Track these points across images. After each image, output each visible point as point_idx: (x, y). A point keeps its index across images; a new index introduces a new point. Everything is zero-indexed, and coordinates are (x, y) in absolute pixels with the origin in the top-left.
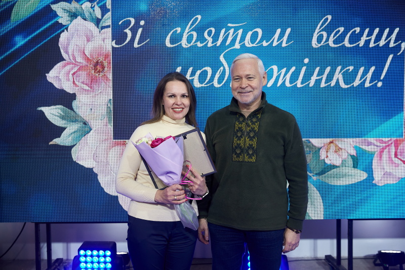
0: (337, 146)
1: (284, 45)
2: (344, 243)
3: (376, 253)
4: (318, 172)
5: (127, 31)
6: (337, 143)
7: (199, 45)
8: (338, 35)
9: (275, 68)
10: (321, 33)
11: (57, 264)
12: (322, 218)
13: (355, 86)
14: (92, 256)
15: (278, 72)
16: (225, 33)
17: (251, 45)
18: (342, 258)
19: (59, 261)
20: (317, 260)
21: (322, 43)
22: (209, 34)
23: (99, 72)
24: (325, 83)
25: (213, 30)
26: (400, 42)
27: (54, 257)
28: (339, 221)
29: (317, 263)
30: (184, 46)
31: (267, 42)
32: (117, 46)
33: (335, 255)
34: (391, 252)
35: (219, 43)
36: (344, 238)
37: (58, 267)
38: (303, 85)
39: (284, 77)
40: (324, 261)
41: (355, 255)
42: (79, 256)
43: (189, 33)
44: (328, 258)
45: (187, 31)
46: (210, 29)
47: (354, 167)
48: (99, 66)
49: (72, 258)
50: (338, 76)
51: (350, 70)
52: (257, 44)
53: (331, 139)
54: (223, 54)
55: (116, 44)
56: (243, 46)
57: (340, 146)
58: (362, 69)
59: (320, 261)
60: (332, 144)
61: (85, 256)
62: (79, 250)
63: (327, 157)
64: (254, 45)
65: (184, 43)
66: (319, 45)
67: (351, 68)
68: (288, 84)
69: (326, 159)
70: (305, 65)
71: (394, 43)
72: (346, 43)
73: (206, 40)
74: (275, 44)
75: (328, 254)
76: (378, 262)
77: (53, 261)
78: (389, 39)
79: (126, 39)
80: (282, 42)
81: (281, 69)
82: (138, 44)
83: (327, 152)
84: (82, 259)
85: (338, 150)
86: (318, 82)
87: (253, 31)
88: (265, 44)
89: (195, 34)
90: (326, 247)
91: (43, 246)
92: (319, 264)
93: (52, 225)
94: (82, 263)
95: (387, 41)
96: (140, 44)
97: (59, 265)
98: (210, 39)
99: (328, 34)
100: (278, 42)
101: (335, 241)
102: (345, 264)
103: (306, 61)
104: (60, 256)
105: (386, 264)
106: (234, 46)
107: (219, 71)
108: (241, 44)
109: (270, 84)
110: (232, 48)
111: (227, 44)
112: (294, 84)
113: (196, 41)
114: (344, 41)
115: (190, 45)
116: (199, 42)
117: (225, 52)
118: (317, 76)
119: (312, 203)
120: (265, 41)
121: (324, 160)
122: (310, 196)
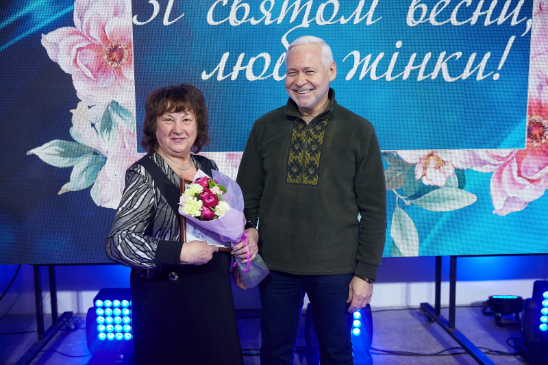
0: (439, 158)
1: (369, 22)
2: (445, 287)
3: (486, 298)
4: (413, 194)
5: (154, 2)
6: (439, 155)
7: (253, 22)
8: (441, 10)
9: (356, 54)
10: (420, 6)
11: (65, 319)
12: (416, 254)
13: (463, 78)
14: (112, 308)
15: (361, 59)
16: (289, 5)
17: (325, 23)
18: (441, 307)
19: (68, 315)
20: (411, 309)
21: (421, 19)
22: (267, 8)
23: (113, 60)
24: (424, 75)
25: (272, 1)
26: (526, 18)
27: (61, 311)
28: (439, 259)
29: (410, 313)
30: (232, 23)
31: (345, 18)
32: (140, 23)
33: (432, 303)
34: (505, 297)
35: (280, 20)
36: (445, 280)
37: (67, 324)
38: (394, 78)
39: (368, 68)
40: (418, 310)
41: (458, 302)
42: (95, 308)
43: (240, 6)
44: (425, 306)
45: (236, 2)
47: (461, 187)
48: (116, 53)
49: (85, 311)
50: (441, 65)
51: (458, 58)
52: (332, 21)
53: (430, 151)
54: (286, 35)
55: (139, 20)
56: (313, 24)
57: (443, 158)
58: (473, 56)
59: (413, 311)
60: (431, 158)
61: (104, 308)
62: (95, 300)
63: (425, 175)
64: (328, 23)
65: (233, 19)
66: (417, 23)
67: (459, 54)
68: (373, 77)
69: (423, 178)
70: (397, 50)
71: (518, 20)
72: (453, 20)
73: (264, 15)
74: (357, 21)
75: (424, 301)
76: (488, 310)
77: (59, 316)
78: (511, 14)
79: (152, 13)
80: (366, 18)
81: (365, 56)
82: (169, 21)
83: (425, 168)
84: (100, 312)
85: (441, 164)
86: (414, 73)
87: (328, 2)
88: (343, 21)
89: (247, 7)
90: (422, 293)
91: (45, 296)
92: (412, 314)
93: (56, 267)
94: (100, 317)
95: (508, 17)
96: (172, 20)
97: (68, 320)
98: (268, 15)
99: (428, 9)
100: (361, 19)
101: (433, 285)
102: (445, 314)
103: (399, 44)
104: (69, 309)
105: (498, 312)
106: (301, 23)
107: (281, 58)
108: (310, 21)
109: (349, 77)
110: (298, 27)
111: (291, 21)
112: (382, 76)
113: (249, 17)
114: (449, 18)
115: (240, 23)
116: (253, 18)
117: (288, 32)
118: (413, 65)
119: (404, 236)
120: (343, 17)
121: (421, 179)
122: (401, 227)
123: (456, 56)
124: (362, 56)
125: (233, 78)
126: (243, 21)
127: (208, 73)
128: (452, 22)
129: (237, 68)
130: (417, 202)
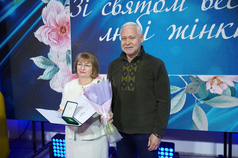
0: (219, 80)
1: (181, 10)
4: (204, 98)
5: (79, 6)
6: (220, 78)
7: (123, 13)
8: (221, 1)
9: (174, 26)
12: (207, 130)
13: (234, 37)
14: (59, 143)
15: (176, 29)
16: (140, 4)
17: (158, 11)
21: (209, 7)
22: (129, 6)
23: (63, 33)
24: (211, 36)
25: (132, 2)
30: (113, 14)
31: (168, 9)
32: (73, 16)
35: (136, 11)
38: (194, 38)
39: (180, 33)
42: (52, 142)
43: (116, 6)
45: (115, 4)
46: (130, 2)
47: (232, 96)
48: (63, 29)
50: (221, 30)
52: (161, 10)
53: (214, 76)
54: (138, 18)
56: (152, 12)
57: (221, 80)
60: (215, 79)
61: (56, 142)
62: (52, 138)
63: (211, 88)
64: (159, 11)
66: (207, 9)
67: (232, 24)
68: (183, 37)
69: (210, 89)
70: (196, 23)
72: (229, 6)
73: (128, 9)
74: (174, 10)
79: (78, 12)
80: (179, 8)
81: (179, 27)
82: (86, 14)
83: (211, 85)
84: (54, 144)
85: (220, 83)
86: (206, 35)
87: (159, 1)
88: (167, 10)
89: (120, 6)
94: (54, 146)
98: (130, 9)
99: (213, 2)
100: (177, 8)
103: (197, 20)
106: (146, 12)
108: (150, 11)
109: (170, 38)
110: (144, 14)
111: (141, 12)
112: (187, 37)
113: (121, 11)
114: (226, 4)
115: (117, 14)
116: (123, 11)
117: (140, 17)
118: (205, 31)
119: (200, 119)
120: (167, 8)
121: (209, 90)
122: (198, 115)
123: (230, 25)
124: (177, 28)
125: (114, 40)
126: (118, 13)
127: (102, 38)
128: (228, 7)
129: (115, 35)
130: (207, 102)
